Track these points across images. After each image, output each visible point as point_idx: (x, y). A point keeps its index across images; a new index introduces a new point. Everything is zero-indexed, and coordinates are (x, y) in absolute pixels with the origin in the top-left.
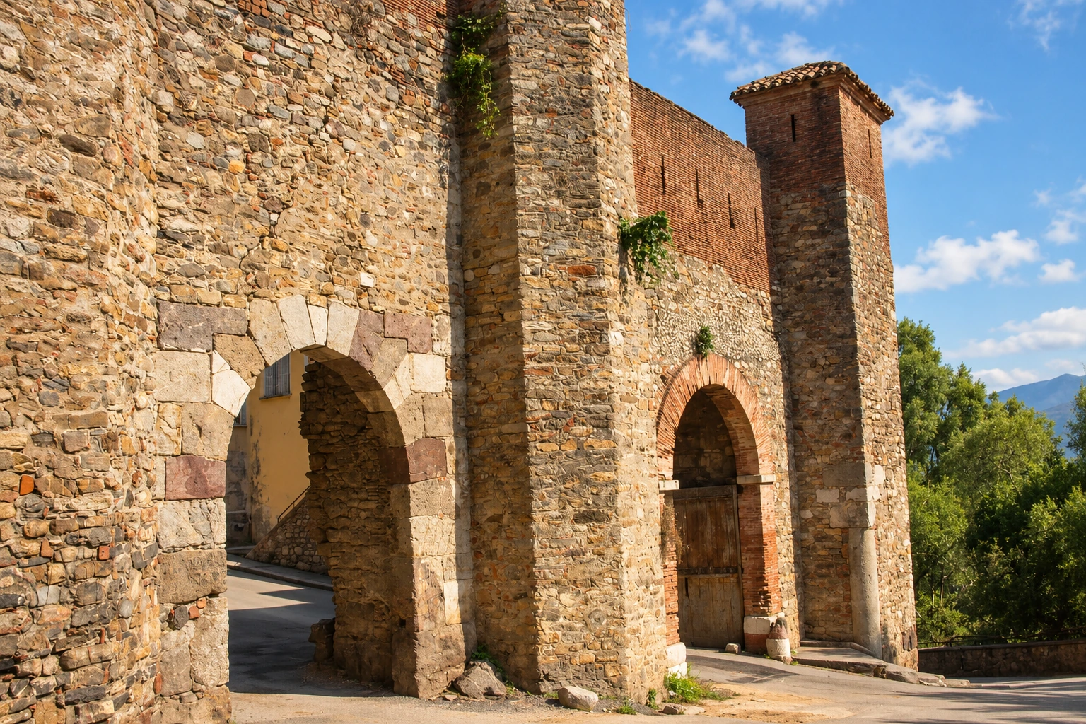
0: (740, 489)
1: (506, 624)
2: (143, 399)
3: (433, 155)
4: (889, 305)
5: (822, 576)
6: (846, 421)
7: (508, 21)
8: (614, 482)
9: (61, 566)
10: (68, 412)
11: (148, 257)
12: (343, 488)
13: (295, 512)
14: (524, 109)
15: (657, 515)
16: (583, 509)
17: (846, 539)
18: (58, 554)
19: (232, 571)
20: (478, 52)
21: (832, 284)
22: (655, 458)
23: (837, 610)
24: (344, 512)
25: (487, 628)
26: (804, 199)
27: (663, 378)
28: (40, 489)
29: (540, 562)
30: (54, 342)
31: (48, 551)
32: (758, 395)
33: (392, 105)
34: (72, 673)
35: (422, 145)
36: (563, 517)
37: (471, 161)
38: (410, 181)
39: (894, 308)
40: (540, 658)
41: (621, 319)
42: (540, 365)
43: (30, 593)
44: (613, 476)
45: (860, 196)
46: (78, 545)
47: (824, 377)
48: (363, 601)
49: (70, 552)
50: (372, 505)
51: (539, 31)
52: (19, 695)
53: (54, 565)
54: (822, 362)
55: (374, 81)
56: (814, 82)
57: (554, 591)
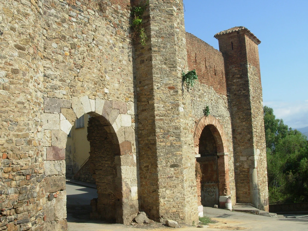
0: (218, 157)
1: (150, 200)
2: (40, 129)
3: (126, 51)
4: (261, 100)
5: (242, 183)
6: (249, 136)
7: (149, 7)
8: (182, 155)
9: (15, 182)
10: (17, 133)
11: (41, 83)
12: (100, 157)
13: (86, 164)
14: (155, 36)
15: (194, 165)
16: (172, 163)
17: (248, 172)
18: (14, 178)
19: (67, 183)
20: (140, 18)
21: (244, 93)
22: (194, 147)
23: (246, 193)
24: (100, 164)
25: (144, 201)
26: (236, 67)
27: (195, 122)
28: (9, 157)
29: (160, 180)
30: (13, 110)
31: (11, 177)
32: (224, 128)
33: (114, 35)
34: (19, 215)
35: (123, 48)
36: (167, 166)
37: (138, 53)
38: (119, 59)
39: (262, 101)
40: (160, 211)
41: (183, 103)
42: (159, 118)
43: (6, 190)
44: (181, 153)
45: (251, 67)
46: (20, 175)
47: (242, 122)
48: (106, 193)
49: (17, 177)
50: (109, 162)
51: (159, 10)
52: (3, 221)
53: (13, 181)
54: (242, 117)
55: (108, 27)
56: (238, 32)
57: (164, 190)
